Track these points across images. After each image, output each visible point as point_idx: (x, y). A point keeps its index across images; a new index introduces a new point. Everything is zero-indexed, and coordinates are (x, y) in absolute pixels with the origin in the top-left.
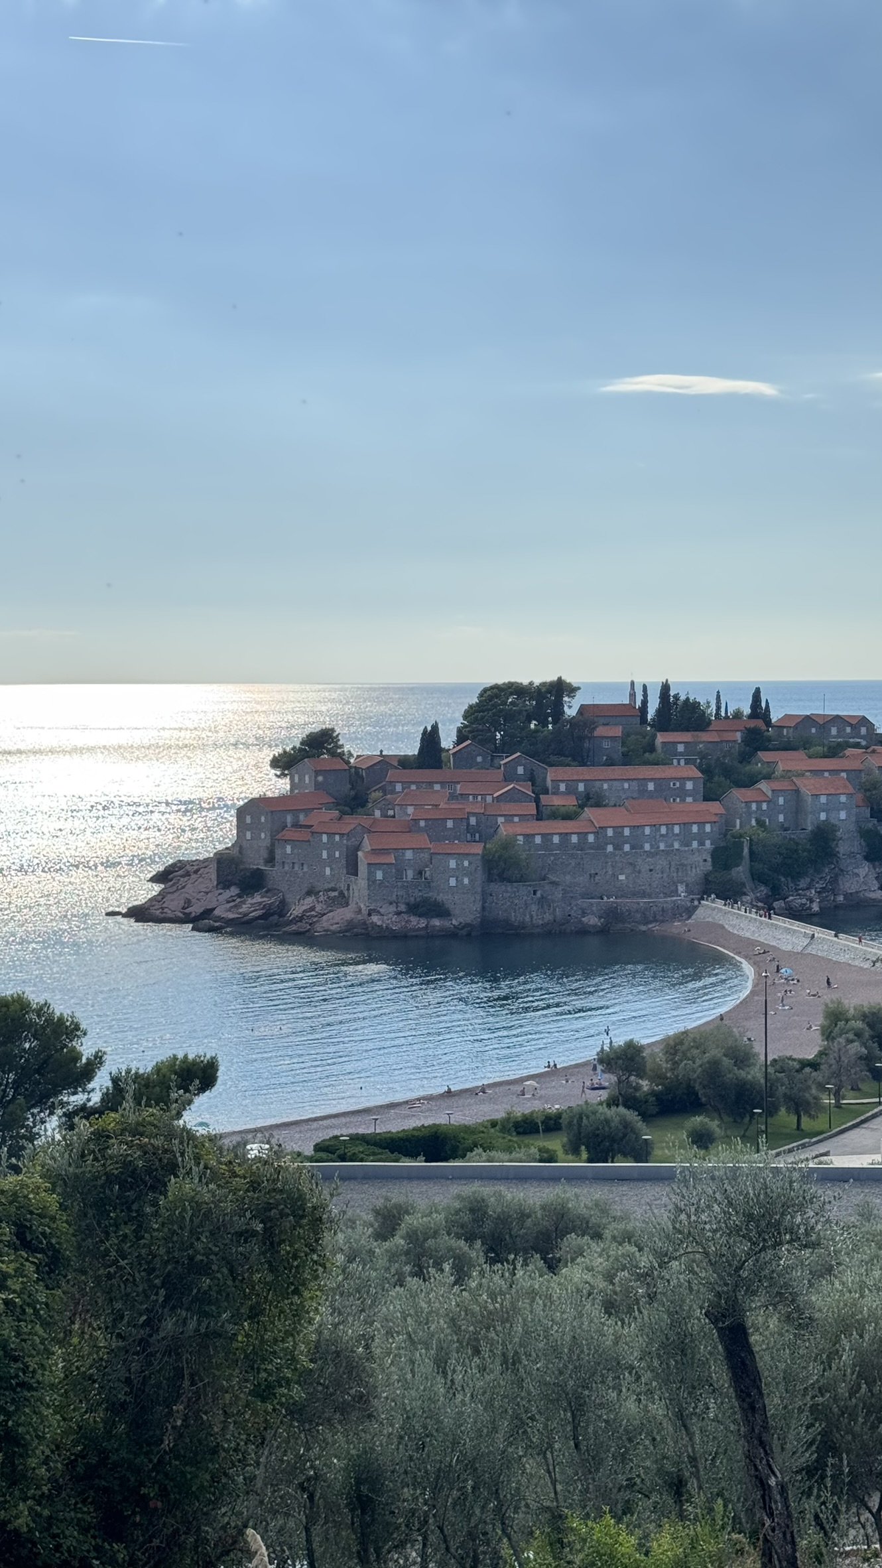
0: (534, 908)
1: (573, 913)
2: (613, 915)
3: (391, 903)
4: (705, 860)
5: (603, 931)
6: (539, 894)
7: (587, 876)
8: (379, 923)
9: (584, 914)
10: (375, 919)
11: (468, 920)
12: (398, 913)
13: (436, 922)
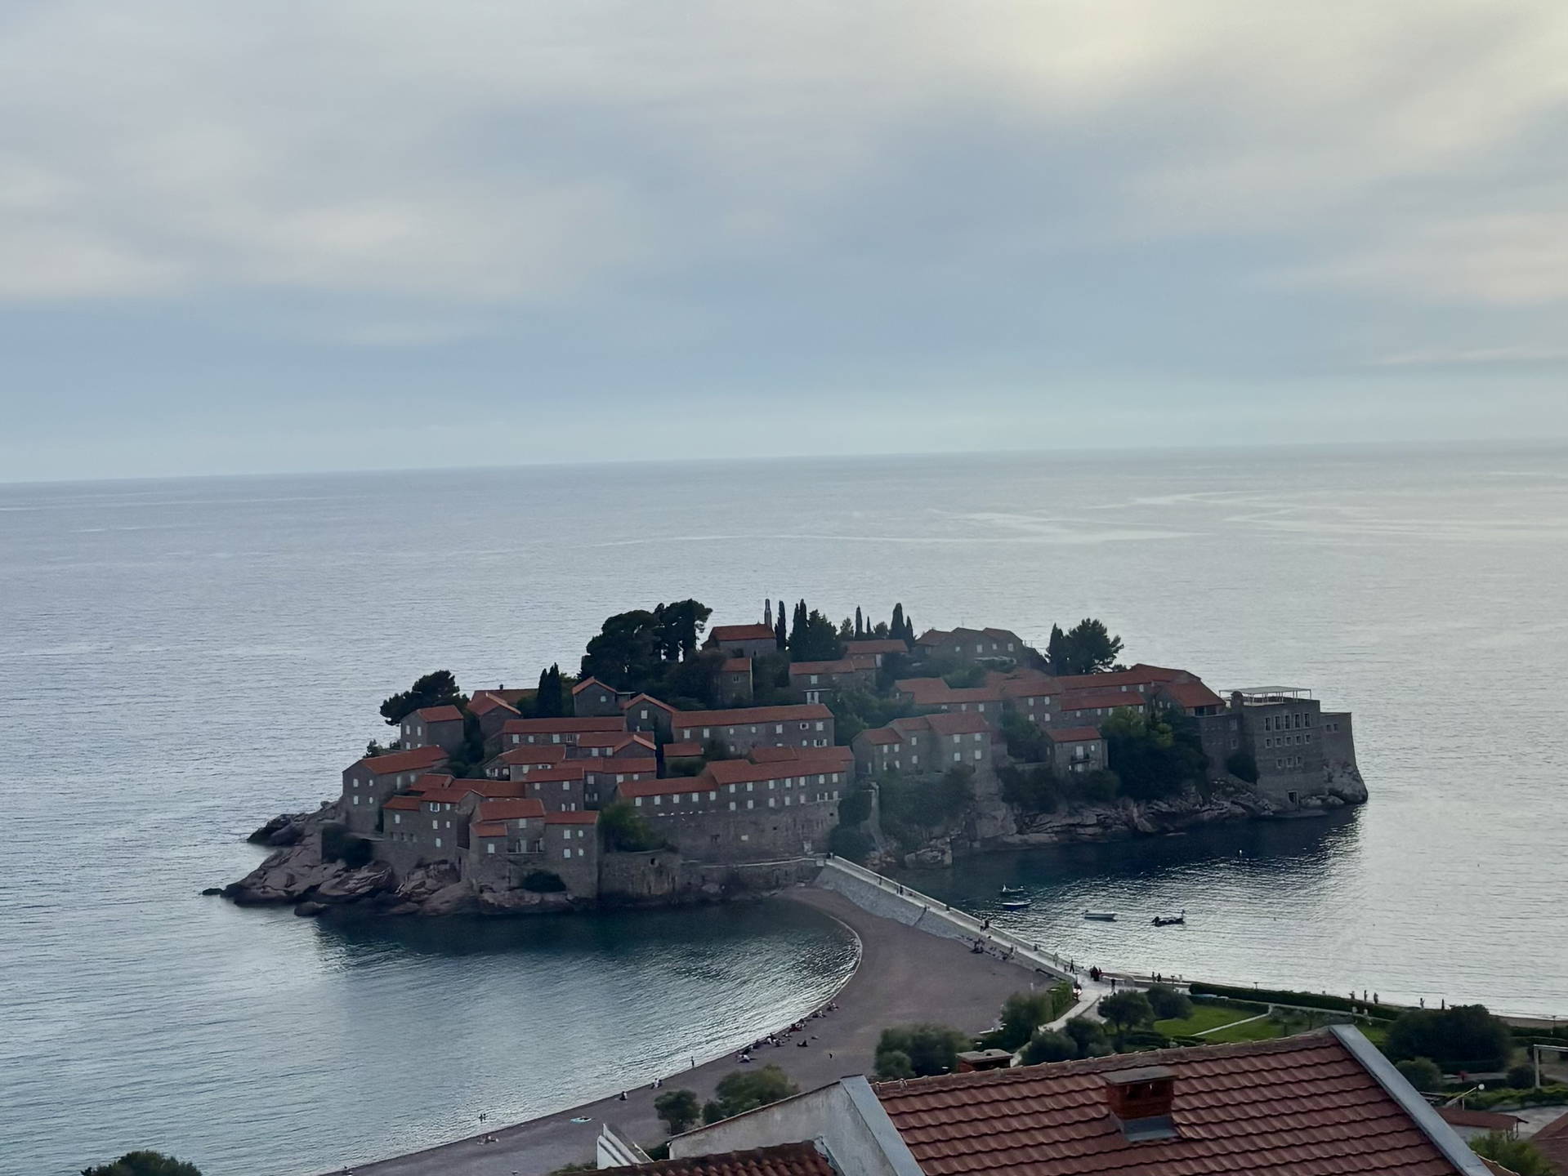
0: (652, 878)
1: (692, 881)
2: (734, 882)
3: (504, 878)
4: (832, 815)
5: (723, 900)
6: (656, 862)
7: (708, 839)
8: (491, 901)
9: (704, 880)
10: (487, 896)
11: (584, 895)
12: (511, 889)
13: (551, 897)
